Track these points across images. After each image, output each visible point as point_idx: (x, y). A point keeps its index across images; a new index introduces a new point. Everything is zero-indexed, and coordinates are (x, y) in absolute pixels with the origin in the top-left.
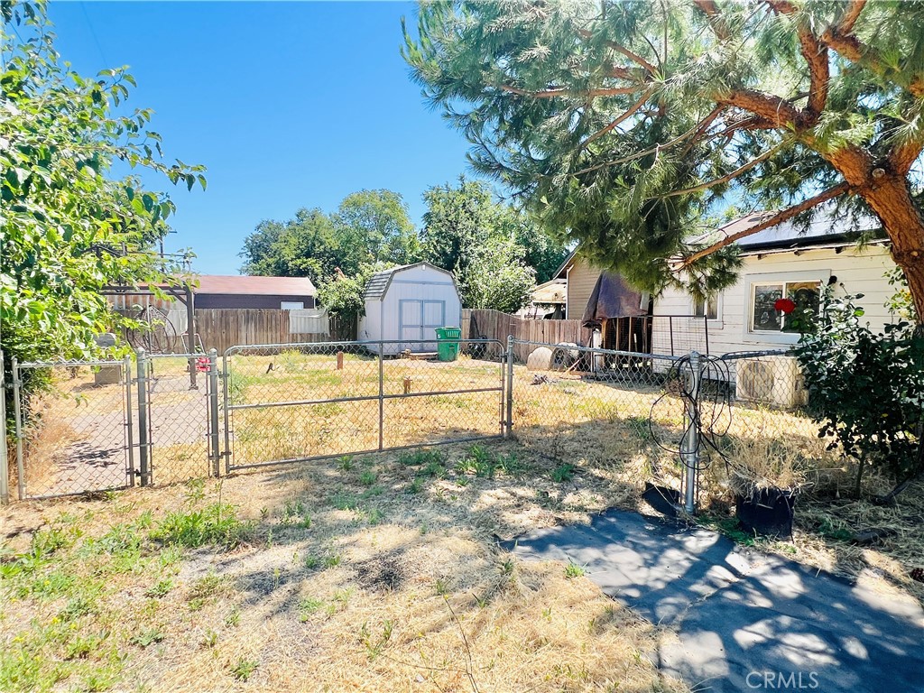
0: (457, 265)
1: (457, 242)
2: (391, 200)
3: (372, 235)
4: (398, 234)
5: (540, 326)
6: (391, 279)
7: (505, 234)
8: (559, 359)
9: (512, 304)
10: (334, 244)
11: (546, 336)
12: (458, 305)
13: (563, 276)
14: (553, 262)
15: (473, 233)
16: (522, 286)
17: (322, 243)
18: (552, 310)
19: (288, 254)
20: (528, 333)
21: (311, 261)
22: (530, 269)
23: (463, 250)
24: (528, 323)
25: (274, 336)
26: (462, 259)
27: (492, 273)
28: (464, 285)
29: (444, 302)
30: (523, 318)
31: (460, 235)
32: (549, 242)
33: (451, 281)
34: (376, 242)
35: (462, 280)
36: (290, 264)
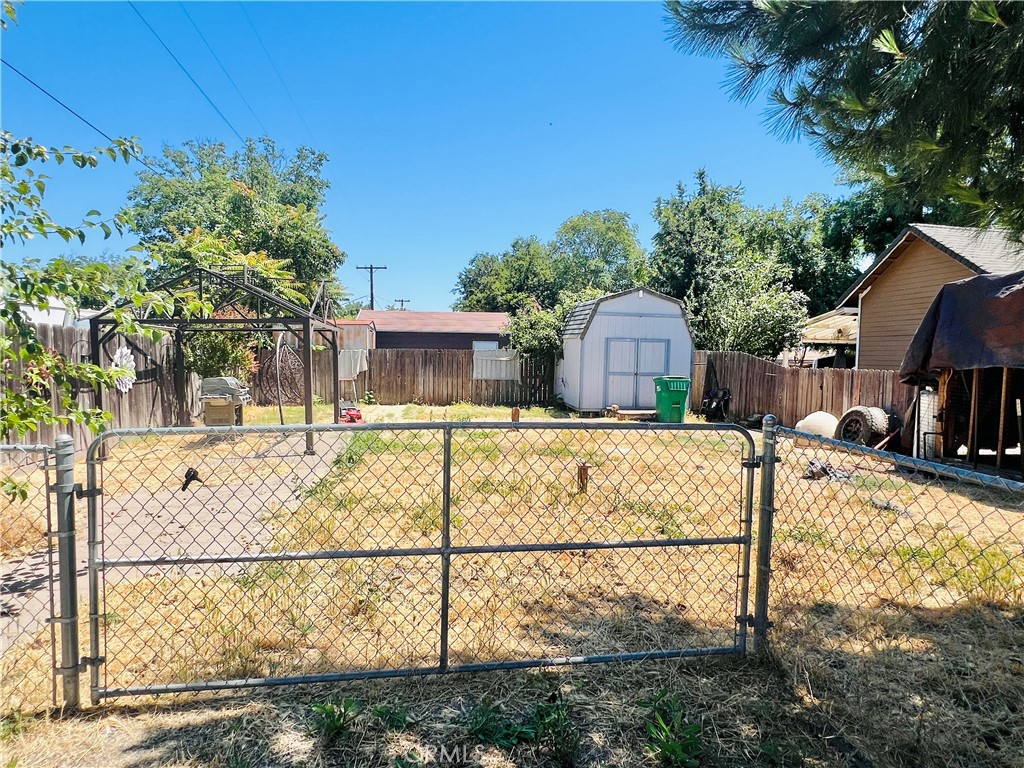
0: (690, 291)
1: (691, 261)
2: (617, 223)
3: (593, 263)
4: (624, 262)
5: (816, 379)
6: (595, 311)
7: (762, 250)
8: (852, 432)
9: (771, 345)
10: (548, 274)
11: (827, 394)
12: (688, 345)
13: (852, 303)
14: (835, 286)
15: (714, 247)
16: (785, 319)
17: (536, 275)
18: (832, 353)
19: (498, 288)
20: (795, 387)
21: (522, 295)
22: (799, 295)
23: (699, 270)
24: (795, 373)
25: (455, 382)
26: (697, 283)
27: (741, 301)
28: (700, 318)
29: (669, 340)
30: (786, 365)
31: (695, 250)
32: (828, 258)
33: (680, 312)
34: (596, 272)
35: (696, 312)
36: (499, 299)
